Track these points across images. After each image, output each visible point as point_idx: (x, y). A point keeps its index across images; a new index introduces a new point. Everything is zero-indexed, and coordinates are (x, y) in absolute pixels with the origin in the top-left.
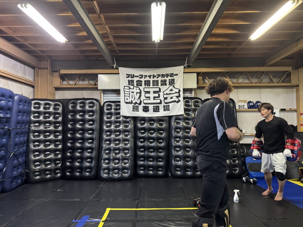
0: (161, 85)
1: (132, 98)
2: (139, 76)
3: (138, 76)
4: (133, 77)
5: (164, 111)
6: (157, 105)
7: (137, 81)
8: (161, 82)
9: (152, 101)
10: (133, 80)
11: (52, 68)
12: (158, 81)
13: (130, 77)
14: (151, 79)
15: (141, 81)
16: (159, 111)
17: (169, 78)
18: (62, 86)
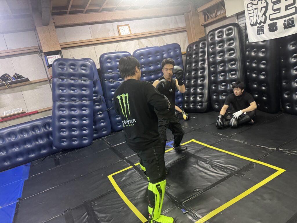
1: (257, 17)
6: (290, 17)
9: (283, 13)
16: (294, 26)
18: (206, 23)
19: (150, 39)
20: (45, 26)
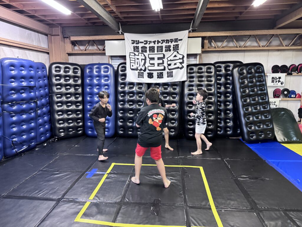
0: (166, 51)
1: (137, 64)
2: (144, 42)
3: (142, 42)
4: (138, 43)
5: (167, 77)
6: (161, 72)
7: (142, 47)
8: (165, 48)
9: (156, 67)
10: (138, 47)
11: (63, 34)
12: (162, 46)
13: (135, 43)
14: (156, 45)
15: (146, 48)
16: (163, 78)
17: (174, 43)
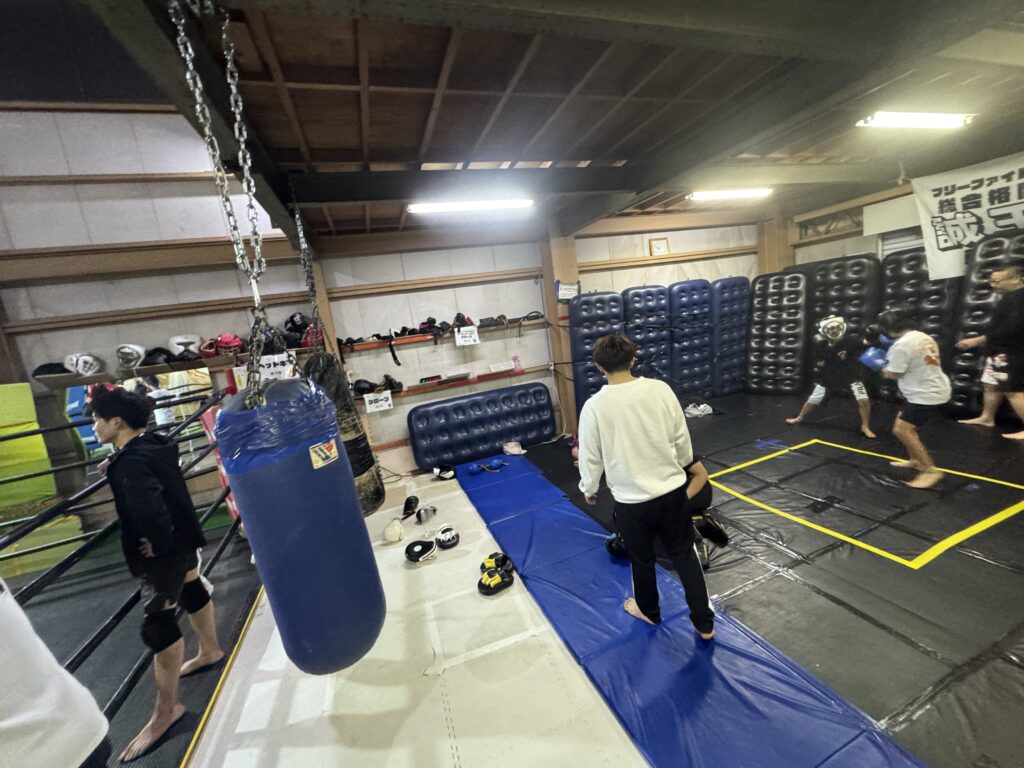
2: (972, 185)
3: (967, 187)
4: (952, 192)
7: (963, 199)
10: (953, 199)
13: (943, 194)
14: (1014, 183)
15: (979, 196)
18: (803, 241)
19: (696, 263)
20: (561, 238)
